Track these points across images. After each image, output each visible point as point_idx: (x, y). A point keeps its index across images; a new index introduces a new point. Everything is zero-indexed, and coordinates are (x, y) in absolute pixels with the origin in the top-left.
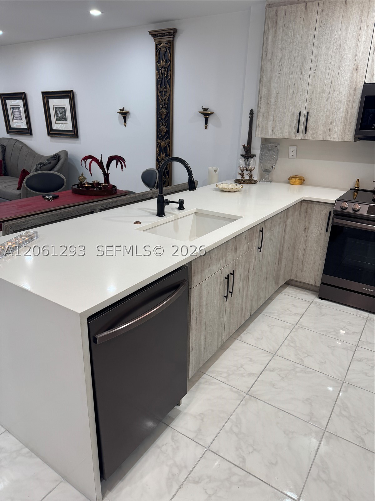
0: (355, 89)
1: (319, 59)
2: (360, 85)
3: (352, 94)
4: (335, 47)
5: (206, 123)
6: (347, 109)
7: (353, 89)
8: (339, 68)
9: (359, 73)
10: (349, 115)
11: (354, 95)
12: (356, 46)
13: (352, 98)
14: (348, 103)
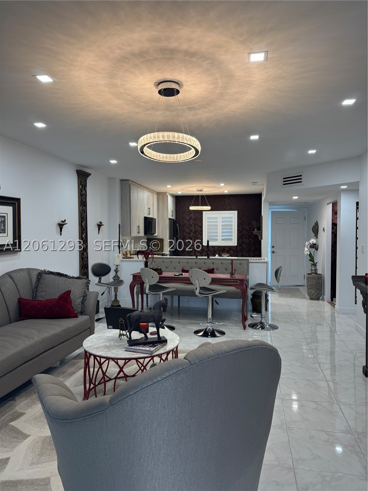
2: (144, 217)
3: (143, 220)
5: (99, 231)
6: (143, 225)
8: (141, 211)
9: (144, 213)
10: (143, 227)
12: (143, 204)
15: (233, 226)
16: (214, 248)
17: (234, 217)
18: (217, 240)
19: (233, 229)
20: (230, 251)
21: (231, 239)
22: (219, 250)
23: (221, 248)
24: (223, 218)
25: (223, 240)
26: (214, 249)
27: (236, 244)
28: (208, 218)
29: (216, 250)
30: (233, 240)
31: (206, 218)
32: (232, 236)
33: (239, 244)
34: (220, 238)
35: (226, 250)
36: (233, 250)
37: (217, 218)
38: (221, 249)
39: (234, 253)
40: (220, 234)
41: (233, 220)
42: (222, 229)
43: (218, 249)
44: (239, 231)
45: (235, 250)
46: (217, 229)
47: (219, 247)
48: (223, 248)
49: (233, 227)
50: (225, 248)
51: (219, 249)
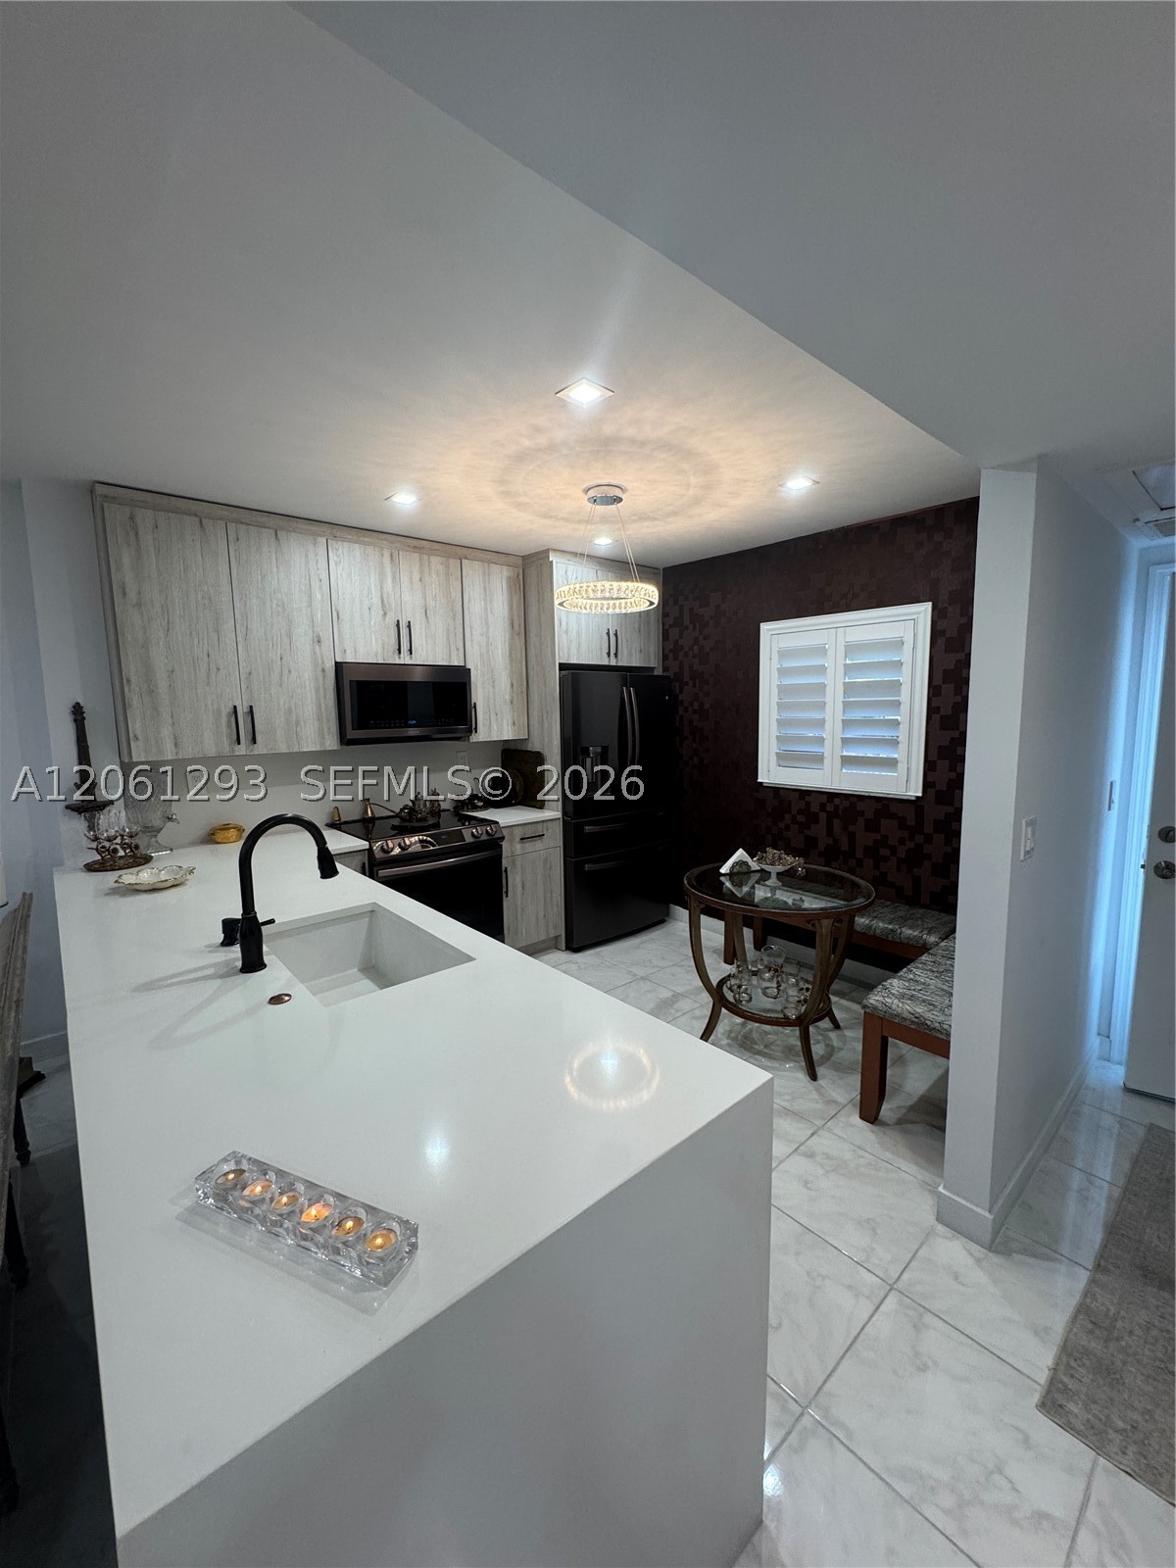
0: (323, 671)
1: (249, 616)
2: (330, 666)
3: (321, 678)
4: (275, 602)
6: (318, 699)
7: (320, 669)
8: (290, 636)
9: (323, 646)
10: (323, 709)
11: (324, 677)
12: (310, 606)
13: (321, 682)
14: (317, 690)
15: (905, 690)
16: (807, 799)
17: (909, 639)
18: (819, 759)
19: (905, 708)
20: (885, 823)
21: (891, 763)
22: (828, 813)
23: (837, 801)
24: (851, 649)
25: (847, 761)
26: (808, 804)
27: (915, 790)
28: (784, 654)
29: (815, 808)
30: (902, 767)
31: (775, 656)
32: (894, 743)
33: (931, 791)
34: (832, 750)
35: (862, 813)
36: (902, 823)
37: (821, 651)
38: (836, 807)
39: (905, 834)
40: (833, 731)
41: (905, 656)
42: (846, 705)
43: (823, 807)
44: (936, 717)
45: (911, 822)
46: (822, 706)
47: (831, 796)
48: (847, 804)
49: (904, 696)
50: (860, 807)
51: (830, 807)
